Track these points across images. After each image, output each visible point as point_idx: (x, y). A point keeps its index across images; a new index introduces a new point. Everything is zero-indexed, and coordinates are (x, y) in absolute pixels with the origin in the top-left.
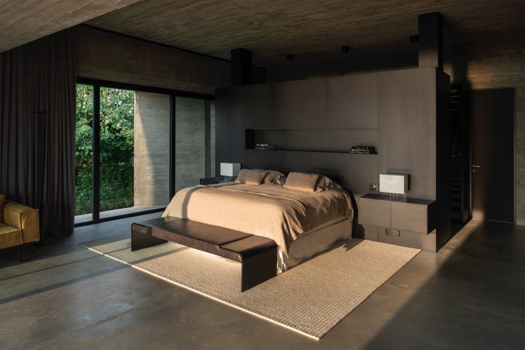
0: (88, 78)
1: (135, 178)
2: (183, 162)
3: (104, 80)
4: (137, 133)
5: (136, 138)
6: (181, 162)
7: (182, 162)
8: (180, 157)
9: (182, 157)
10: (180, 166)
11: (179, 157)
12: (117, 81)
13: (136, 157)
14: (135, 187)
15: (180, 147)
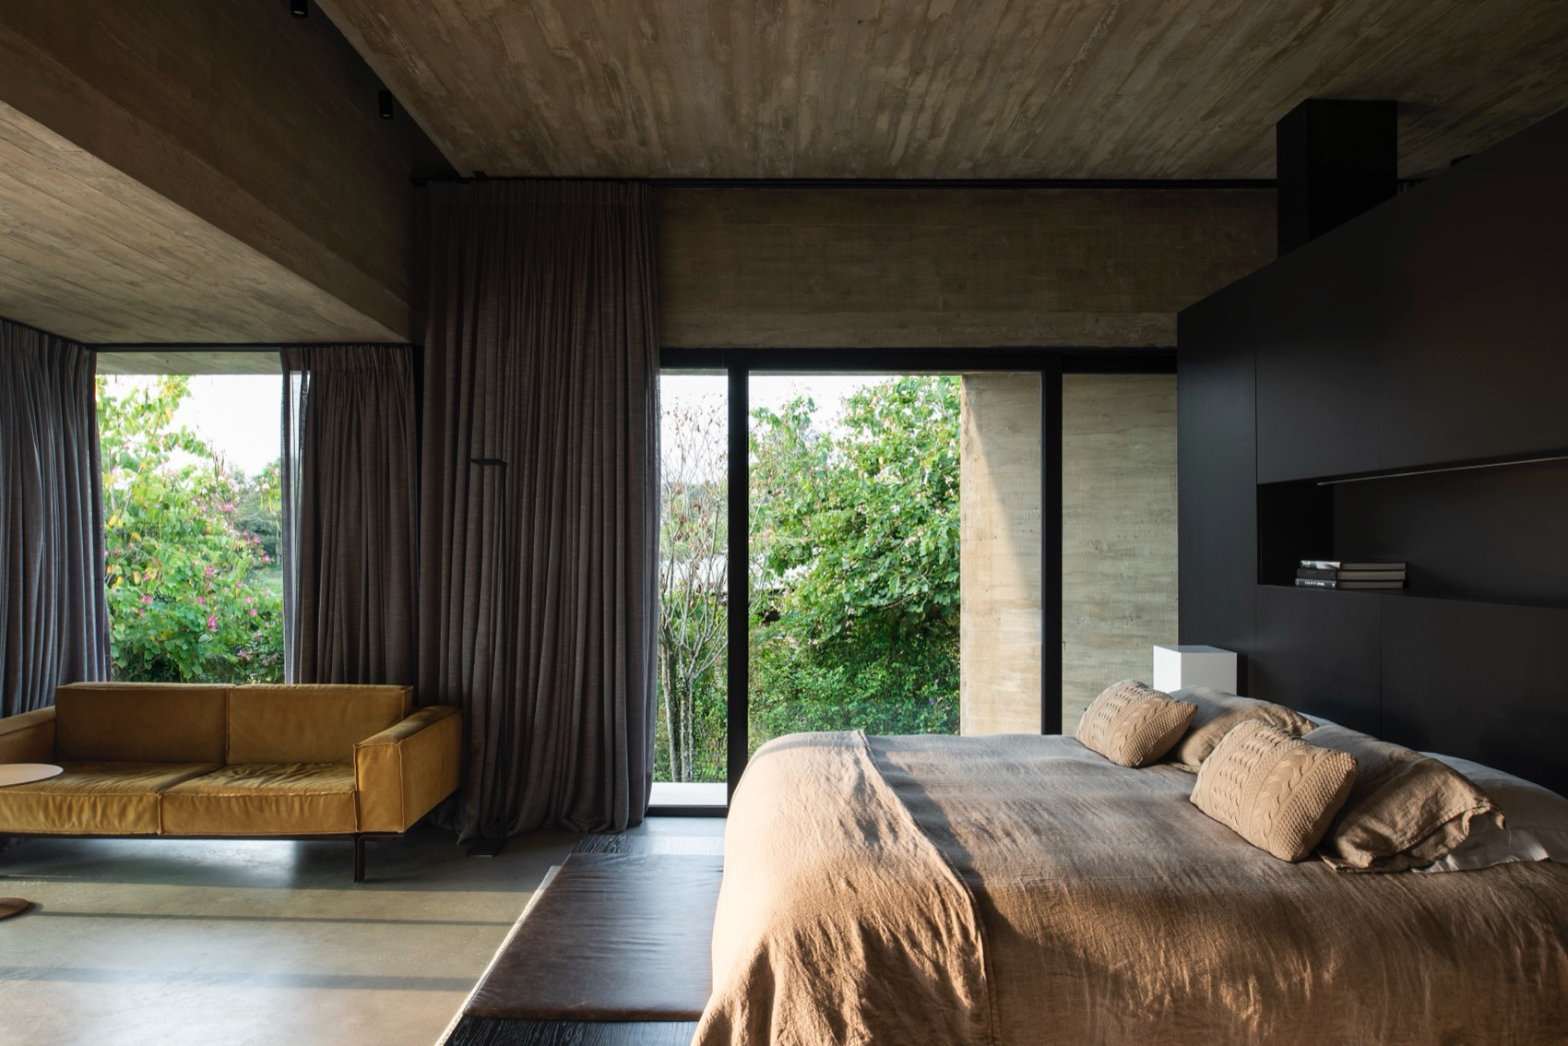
0: (707, 347)
1: (965, 685)
2: (1142, 637)
3: (760, 346)
4: (969, 524)
5: (966, 540)
6: (1131, 637)
7: (1138, 636)
8: (1128, 615)
9: (1138, 617)
10: (1128, 652)
11: (1124, 617)
12: (805, 345)
13: (967, 609)
14: (964, 714)
15: (1130, 577)
